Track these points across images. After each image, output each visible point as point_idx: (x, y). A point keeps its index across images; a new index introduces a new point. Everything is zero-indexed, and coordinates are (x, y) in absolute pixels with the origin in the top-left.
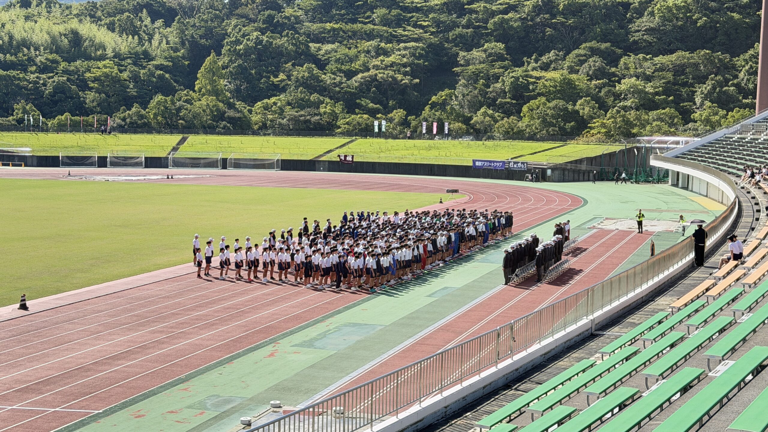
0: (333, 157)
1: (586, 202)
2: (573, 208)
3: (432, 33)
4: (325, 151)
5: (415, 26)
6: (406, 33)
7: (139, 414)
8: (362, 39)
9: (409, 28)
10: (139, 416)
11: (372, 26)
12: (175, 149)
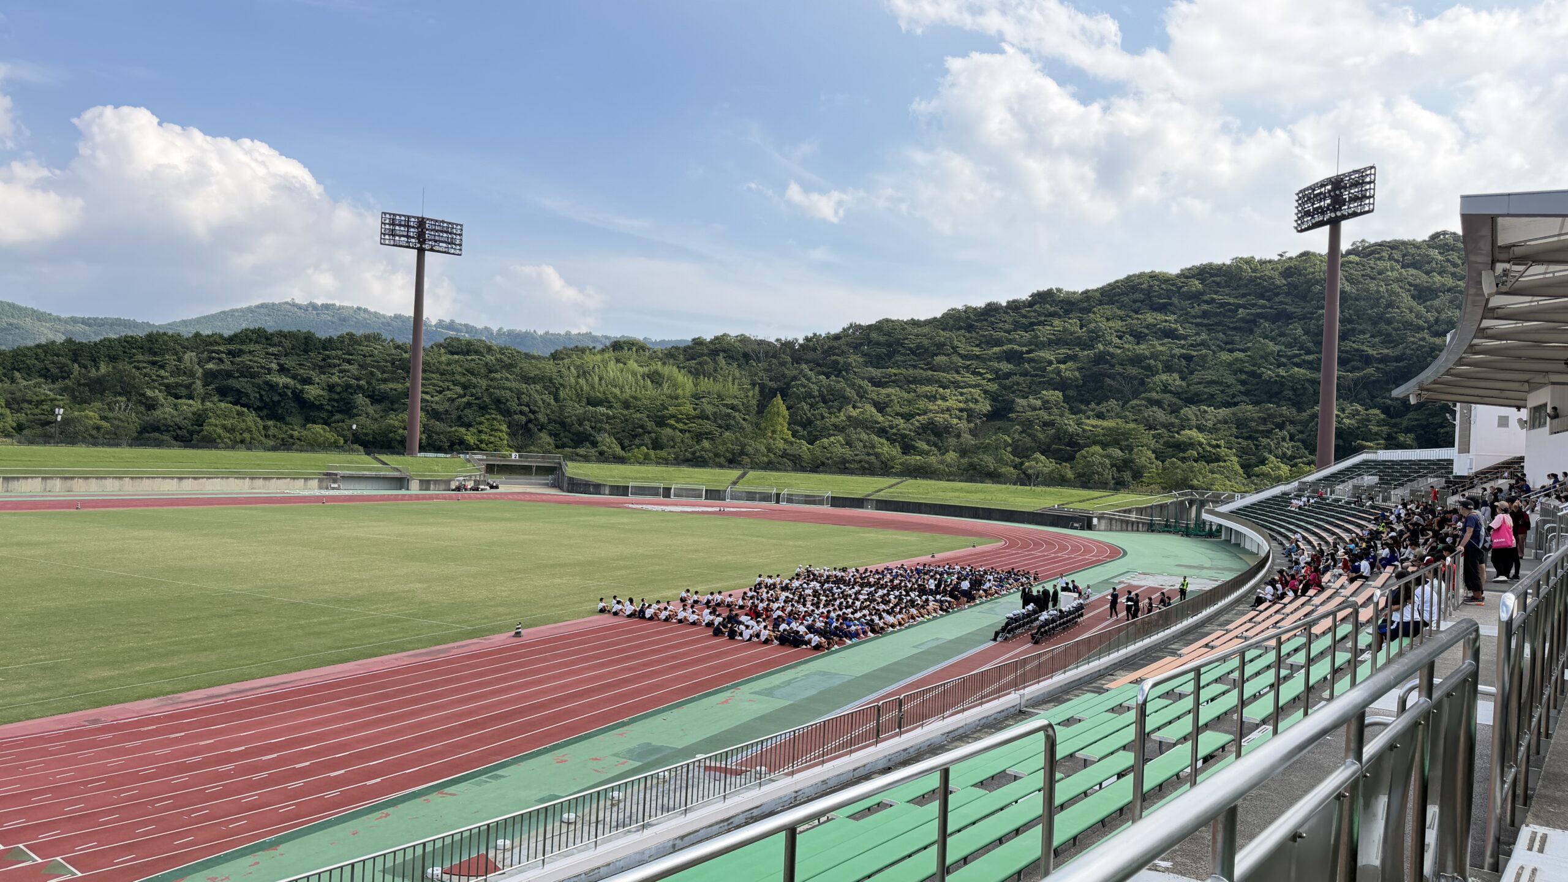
0: (882, 496)
1: (1125, 553)
2: (1108, 560)
3: (989, 380)
4: (874, 490)
5: (974, 373)
6: (965, 379)
7: (564, 758)
8: (921, 384)
9: (967, 375)
10: (561, 762)
11: (931, 373)
12: (735, 483)
